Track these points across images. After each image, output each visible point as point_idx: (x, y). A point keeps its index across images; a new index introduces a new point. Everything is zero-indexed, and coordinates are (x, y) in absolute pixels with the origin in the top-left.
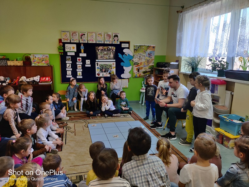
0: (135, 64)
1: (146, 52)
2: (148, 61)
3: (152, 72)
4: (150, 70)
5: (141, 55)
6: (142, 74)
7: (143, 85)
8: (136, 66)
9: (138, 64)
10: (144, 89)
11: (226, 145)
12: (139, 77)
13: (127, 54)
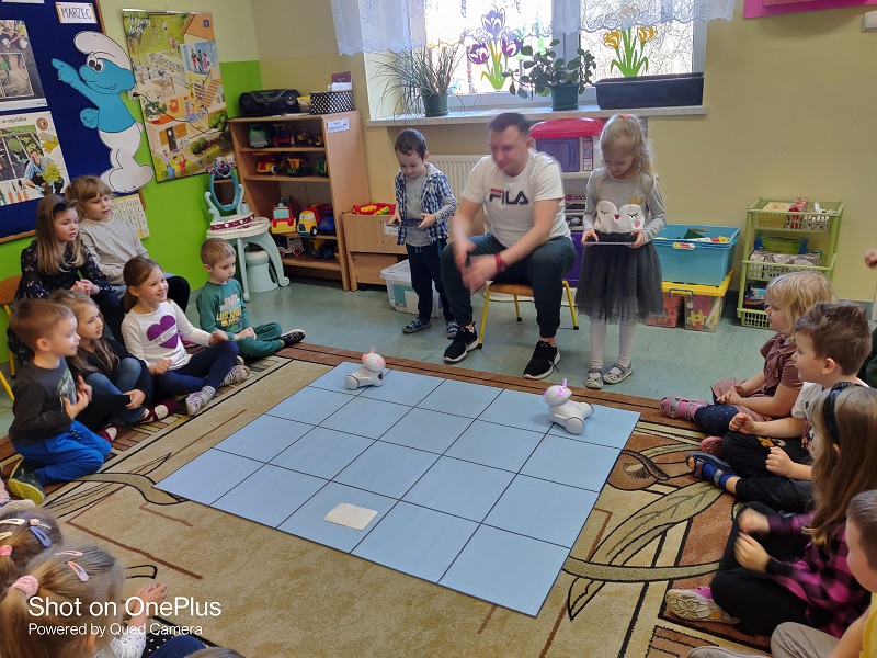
0: (148, 113)
2: (200, 93)
3: (225, 142)
4: (217, 135)
5: (161, 61)
6: (192, 159)
7: (214, 210)
8: (154, 122)
9: (162, 111)
10: (227, 225)
11: (698, 323)
12: (184, 175)
13: (100, 62)
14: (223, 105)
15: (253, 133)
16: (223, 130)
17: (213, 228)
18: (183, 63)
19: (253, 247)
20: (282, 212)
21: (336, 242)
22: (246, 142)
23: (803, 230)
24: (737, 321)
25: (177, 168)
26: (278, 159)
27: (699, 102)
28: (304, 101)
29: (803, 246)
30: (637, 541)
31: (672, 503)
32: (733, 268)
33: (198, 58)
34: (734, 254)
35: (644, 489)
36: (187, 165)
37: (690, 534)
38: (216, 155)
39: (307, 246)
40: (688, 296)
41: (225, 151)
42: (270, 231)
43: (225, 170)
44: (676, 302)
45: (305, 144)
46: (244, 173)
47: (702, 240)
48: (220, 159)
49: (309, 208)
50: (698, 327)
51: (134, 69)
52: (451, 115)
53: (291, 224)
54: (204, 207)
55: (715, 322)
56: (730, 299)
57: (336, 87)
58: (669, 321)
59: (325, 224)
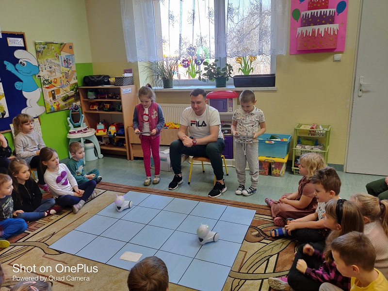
0: (44, 84)
1: (60, 56)
2: (66, 76)
3: (77, 97)
4: (73, 93)
5: (51, 62)
6: (62, 104)
7: (71, 125)
8: (46, 88)
9: (50, 83)
10: (76, 132)
11: (277, 173)
12: (58, 110)
13: (25, 63)
14: (76, 81)
15: (89, 93)
16: (76, 91)
17: (70, 133)
18: (60, 63)
19: (87, 141)
20: (101, 126)
21: (124, 139)
22: (86, 97)
23: (316, 136)
24: (292, 173)
25: (55, 107)
26: (99, 104)
27: (274, 85)
28: (112, 80)
29: (316, 143)
30: (258, 263)
31: (271, 247)
32: (290, 151)
33: (66, 61)
34: (290, 146)
35: (259, 242)
36: (60, 106)
37: (279, 259)
38: (73, 102)
39: (111, 141)
40: (272, 162)
41: (76, 100)
42: (95, 135)
43: (76, 108)
44: (267, 165)
45: (112, 98)
46: (84, 109)
47: (277, 140)
48: (74, 104)
49: (113, 124)
50: (277, 175)
51: (39, 65)
52: (175, 88)
53: (104, 131)
54: (66, 124)
55: (283, 173)
56: (289, 163)
57: (126, 75)
58: (265, 172)
59: (120, 132)
